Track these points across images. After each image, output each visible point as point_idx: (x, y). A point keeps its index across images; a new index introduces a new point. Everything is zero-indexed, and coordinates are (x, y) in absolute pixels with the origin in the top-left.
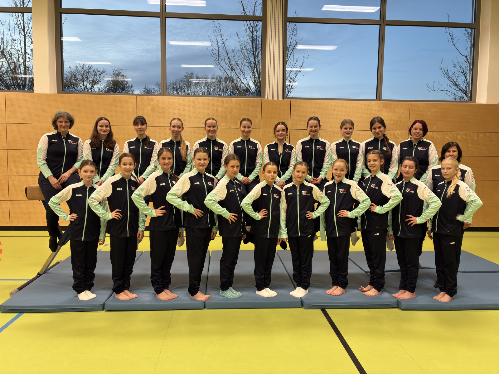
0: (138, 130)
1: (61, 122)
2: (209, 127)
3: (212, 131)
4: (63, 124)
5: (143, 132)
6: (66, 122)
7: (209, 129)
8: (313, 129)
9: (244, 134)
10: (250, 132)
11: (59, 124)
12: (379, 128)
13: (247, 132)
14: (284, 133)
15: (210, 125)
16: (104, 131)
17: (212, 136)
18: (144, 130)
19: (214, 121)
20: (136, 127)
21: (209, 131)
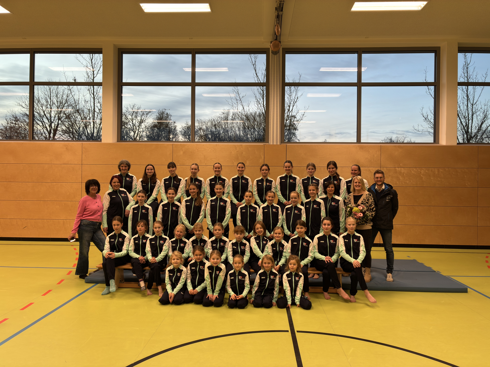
0: (170, 171)
1: (122, 167)
2: (216, 168)
3: (217, 171)
4: (124, 168)
5: (173, 172)
6: (125, 167)
7: (215, 169)
8: (287, 168)
9: (239, 172)
10: (243, 171)
11: (121, 168)
12: (333, 168)
13: (241, 170)
14: (267, 172)
15: (216, 167)
16: (150, 173)
17: (217, 175)
18: (174, 171)
19: (219, 165)
20: (169, 169)
21: (216, 171)
